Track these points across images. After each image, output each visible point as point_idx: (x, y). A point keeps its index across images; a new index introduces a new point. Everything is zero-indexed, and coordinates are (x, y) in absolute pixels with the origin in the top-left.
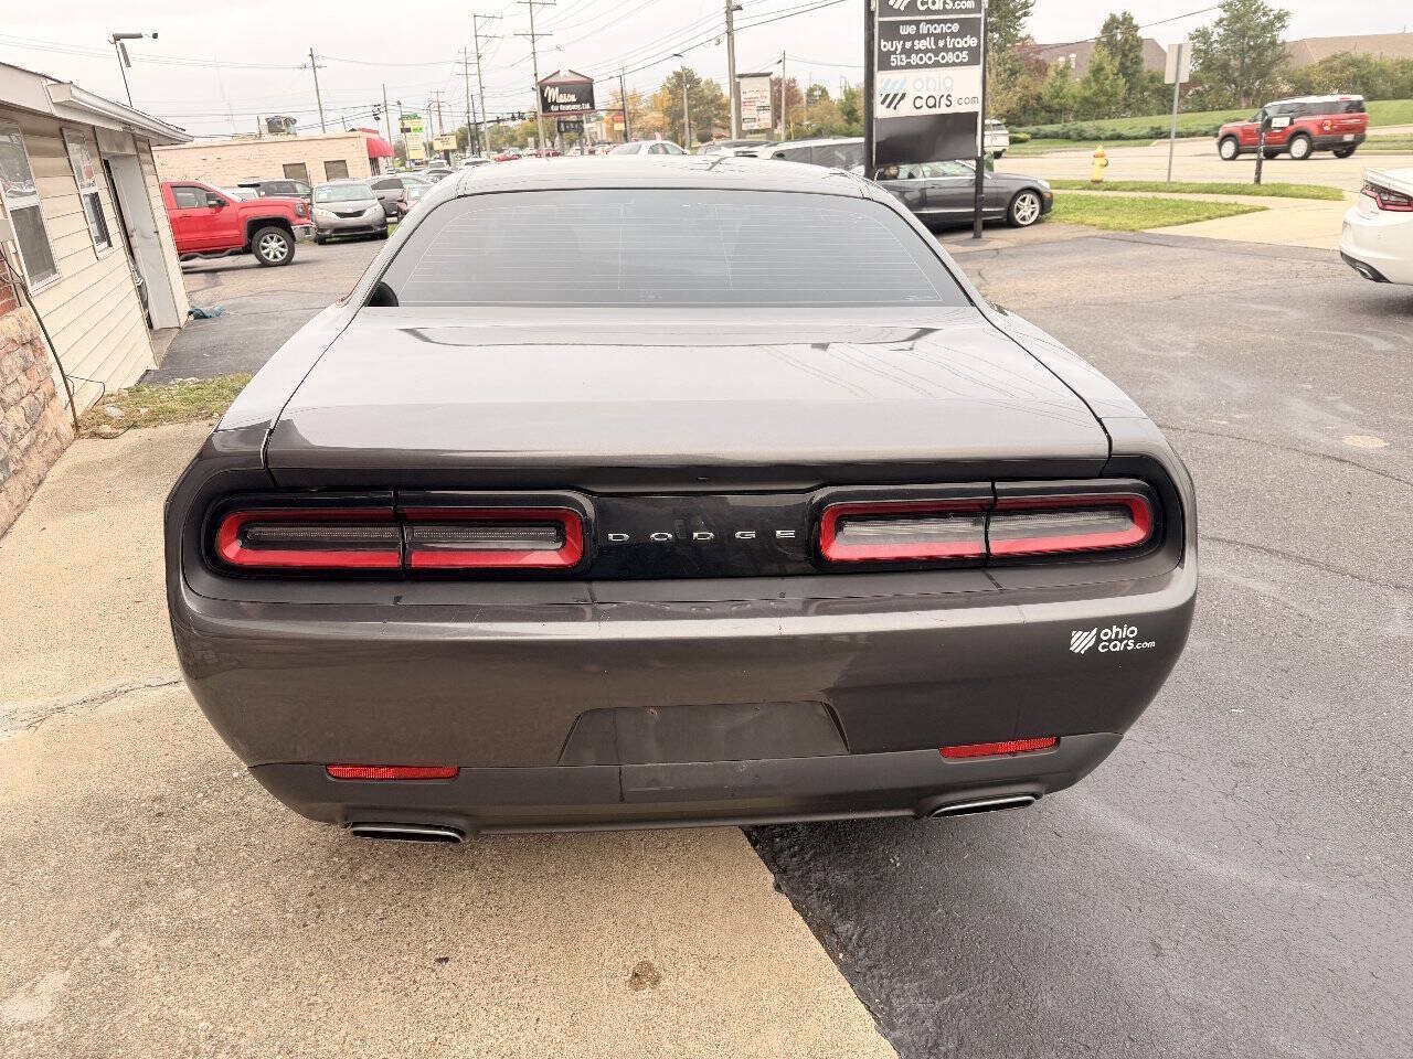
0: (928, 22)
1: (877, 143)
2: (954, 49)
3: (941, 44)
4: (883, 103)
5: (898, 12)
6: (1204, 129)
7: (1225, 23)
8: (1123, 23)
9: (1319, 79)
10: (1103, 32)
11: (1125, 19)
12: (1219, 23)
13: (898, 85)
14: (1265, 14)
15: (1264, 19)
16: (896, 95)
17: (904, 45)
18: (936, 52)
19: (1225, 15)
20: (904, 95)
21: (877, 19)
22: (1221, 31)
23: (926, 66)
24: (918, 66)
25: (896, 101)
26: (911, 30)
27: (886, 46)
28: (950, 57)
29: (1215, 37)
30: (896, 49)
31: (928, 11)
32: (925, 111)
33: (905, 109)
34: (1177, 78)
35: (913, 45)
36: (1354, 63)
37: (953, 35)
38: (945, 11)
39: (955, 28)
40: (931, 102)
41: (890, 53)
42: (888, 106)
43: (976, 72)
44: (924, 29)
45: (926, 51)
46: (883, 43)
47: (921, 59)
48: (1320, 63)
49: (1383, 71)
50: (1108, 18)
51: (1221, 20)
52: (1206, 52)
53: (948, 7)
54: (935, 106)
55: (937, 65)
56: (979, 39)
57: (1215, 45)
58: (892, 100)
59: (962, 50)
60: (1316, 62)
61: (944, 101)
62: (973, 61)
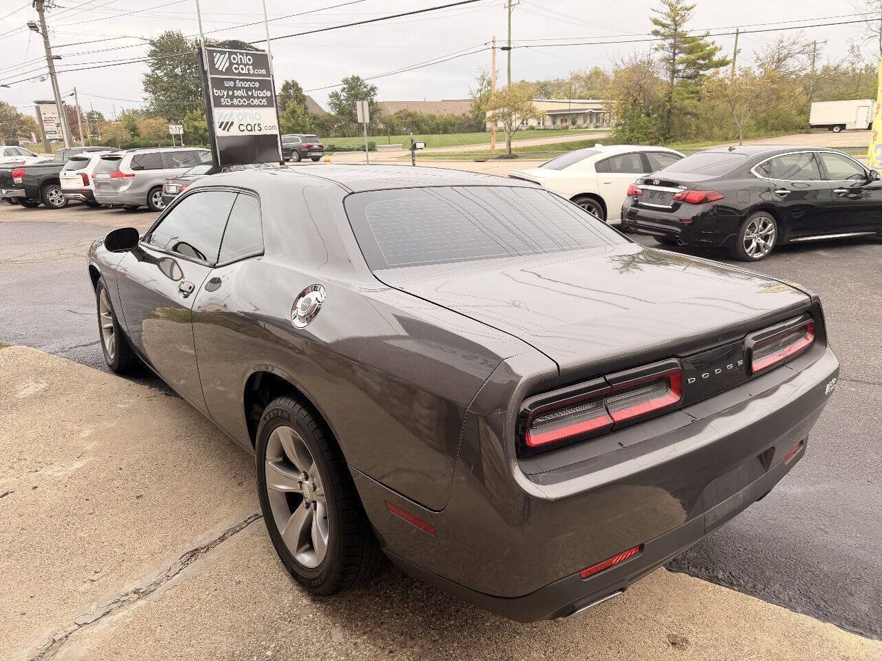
0: (240, 80)
1: (220, 152)
2: (258, 97)
3: (250, 93)
4: (220, 127)
5: (221, 73)
6: (357, 147)
7: (346, 90)
8: (293, 86)
9: (397, 122)
10: (282, 90)
11: (294, 84)
12: (343, 90)
13: (228, 117)
14: (365, 87)
15: (365, 90)
16: (227, 123)
17: (228, 93)
18: (248, 98)
19: (346, 86)
20: (232, 123)
21: (209, 76)
22: (345, 94)
23: (242, 106)
24: (237, 106)
25: (228, 126)
26: (231, 84)
27: (218, 93)
28: (256, 102)
29: (342, 98)
30: (224, 95)
31: (239, 74)
32: (246, 133)
33: (234, 132)
34: (364, 120)
35: (233, 93)
36: (410, 115)
37: (256, 89)
38: (249, 74)
39: (257, 85)
40: (249, 128)
41: (221, 97)
42: (224, 129)
43: (272, 111)
44: (239, 84)
45: (242, 97)
46: (215, 91)
47: (239, 102)
48: (395, 114)
49: (423, 120)
50: (284, 82)
51: (344, 89)
52: (339, 105)
53: (251, 72)
54: (251, 130)
55: (249, 106)
56: (271, 92)
57: (344, 102)
58: (226, 126)
59: (263, 98)
60: (392, 113)
61: (257, 127)
62: (270, 105)
